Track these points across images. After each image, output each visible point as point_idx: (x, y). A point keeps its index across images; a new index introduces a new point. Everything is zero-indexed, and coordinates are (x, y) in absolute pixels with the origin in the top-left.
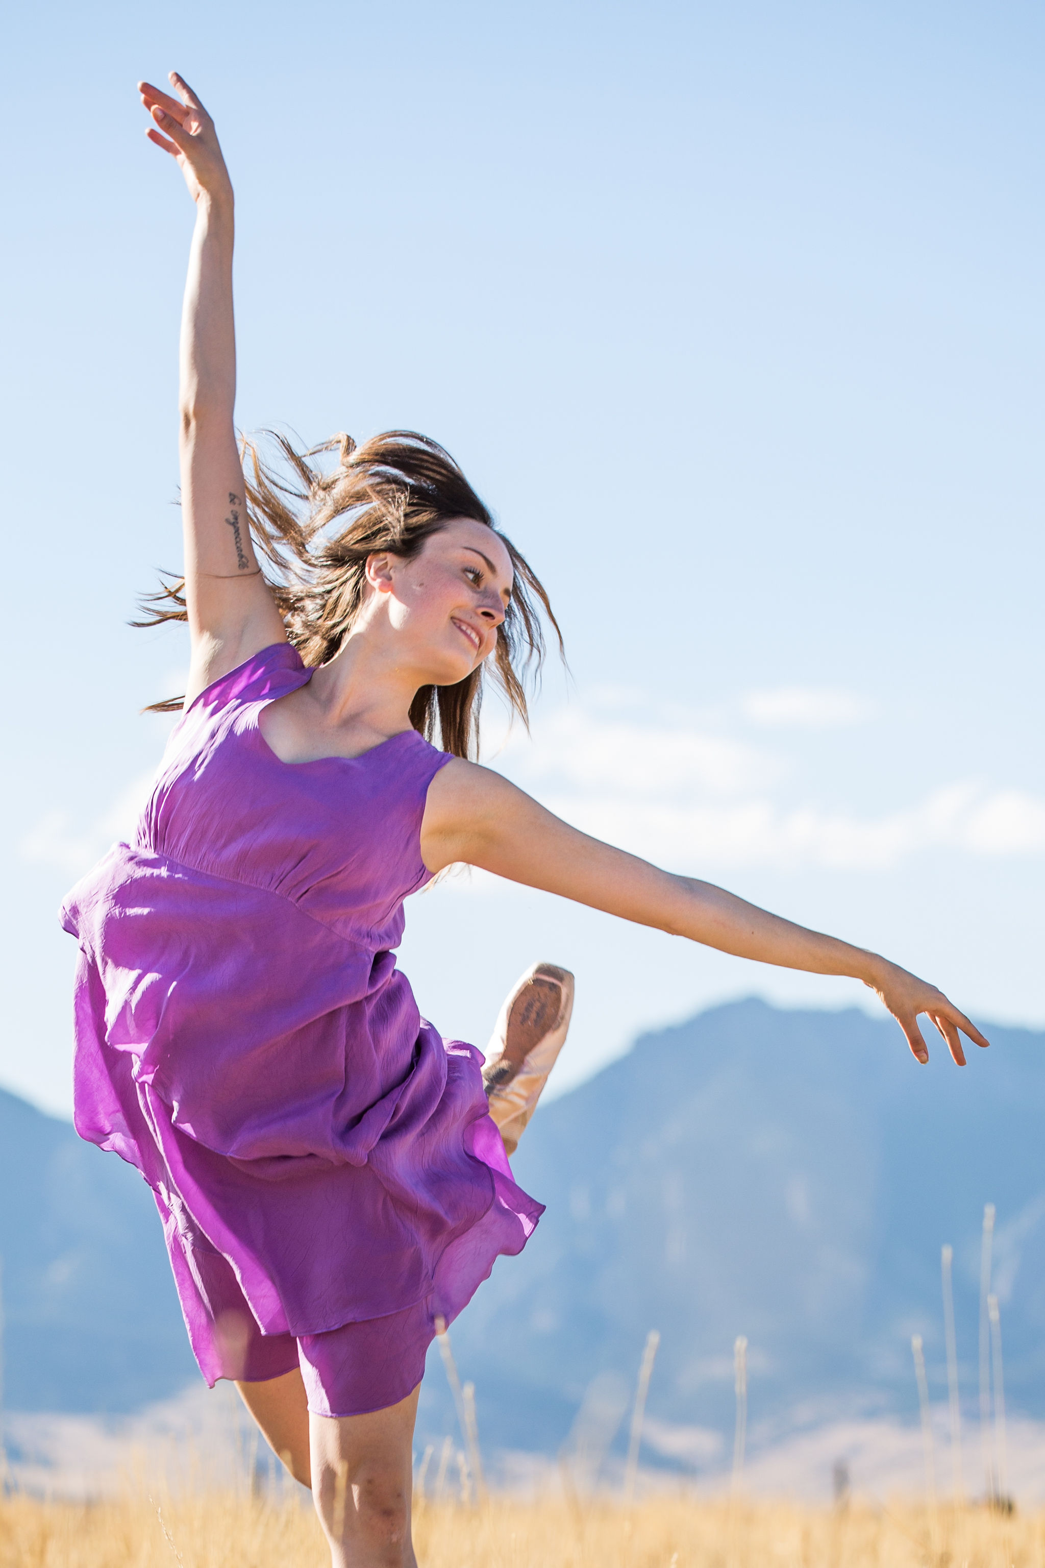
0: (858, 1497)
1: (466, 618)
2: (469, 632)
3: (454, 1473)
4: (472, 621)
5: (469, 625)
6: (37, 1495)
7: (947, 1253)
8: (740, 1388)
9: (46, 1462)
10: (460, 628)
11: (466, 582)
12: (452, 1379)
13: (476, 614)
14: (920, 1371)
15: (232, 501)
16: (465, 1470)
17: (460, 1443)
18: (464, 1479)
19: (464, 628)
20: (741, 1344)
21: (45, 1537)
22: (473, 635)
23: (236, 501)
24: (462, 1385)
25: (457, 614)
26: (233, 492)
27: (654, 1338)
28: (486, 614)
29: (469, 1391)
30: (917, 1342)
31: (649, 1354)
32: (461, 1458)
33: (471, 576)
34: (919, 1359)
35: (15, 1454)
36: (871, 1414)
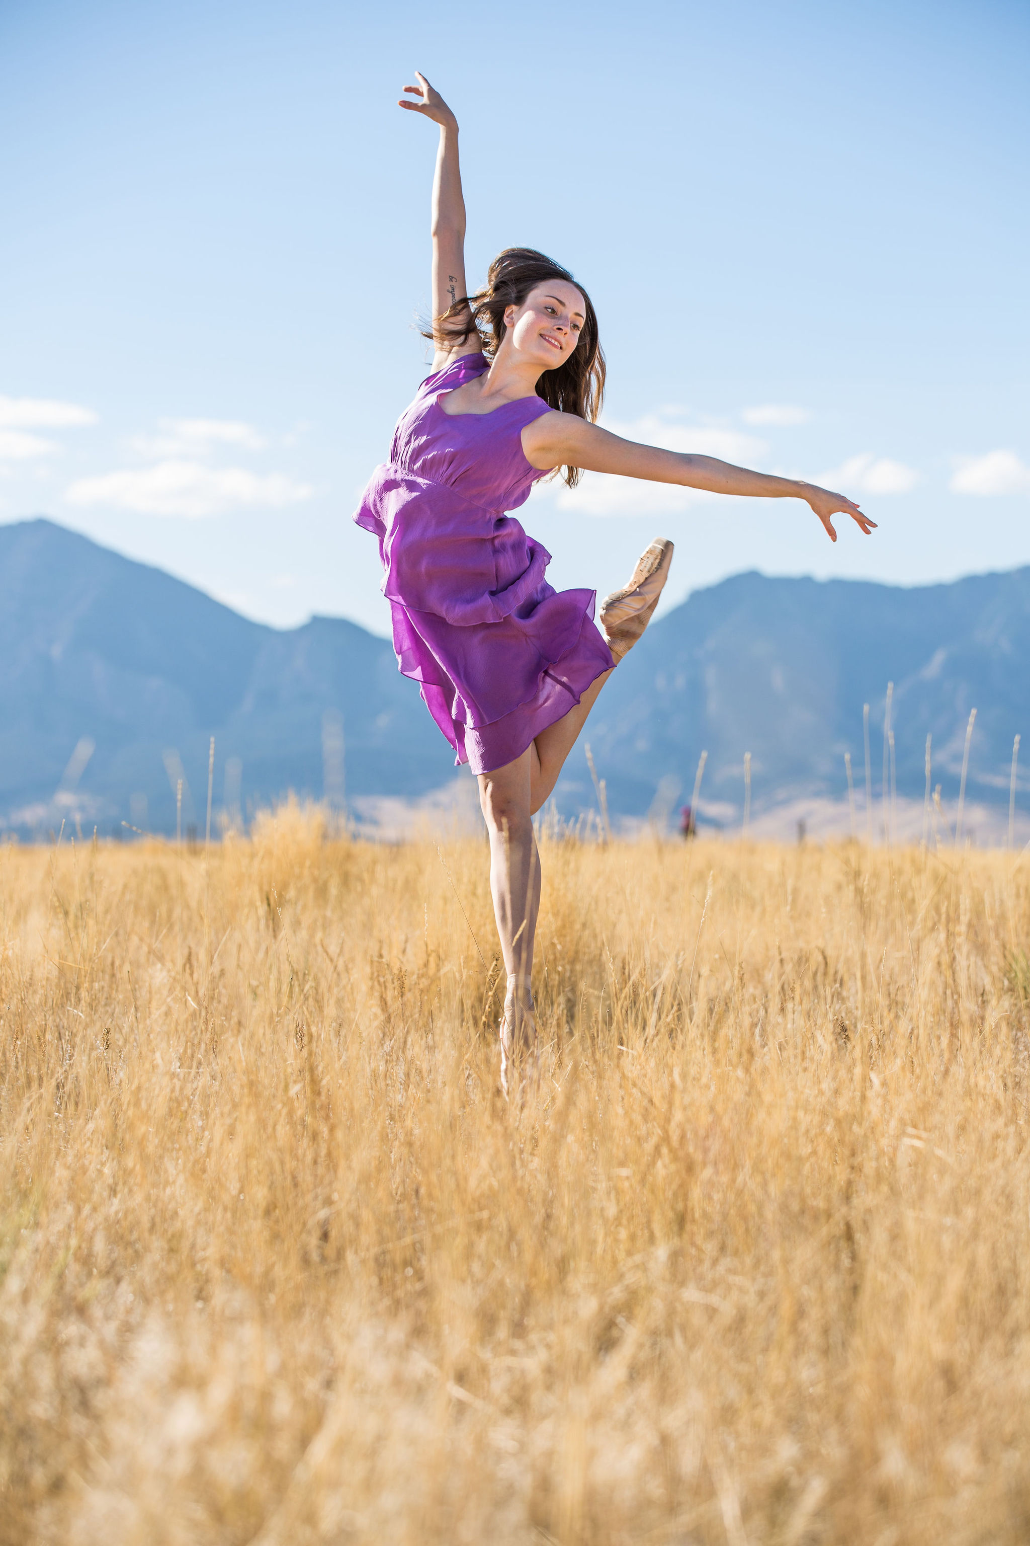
0: (811, 839)
1: (548, 333)
2: (550, 340)
3: (594, 827)
4: (551, 334)
5: (549, 337)
6: (370, 839)
7: (866, 708)
8: (747, 780)
9: (375, 822)
10: (545, 339)
11: (547, 315)
12: (594, 777)
13: (554, 330)
14: (849, 772)
15: (451, 280)
16: (600, 826)
17: (598, 811)
18: (600, 832)
19: (547, 338)
20: (748, 756)
21: (374, 862)
22: (556, 343)
23: (454, 279)
24: (599, 782)
25: (543, 332)
26: (451, 275)
27: (704, 754)
28: (559, 329)
29: (603, 784)
30: (847, 757)
31: (702, 763)
32: (598, 820)
33: (550, 310)
34: (848, 766)
35: (359, 818)
36: (817, 794)
